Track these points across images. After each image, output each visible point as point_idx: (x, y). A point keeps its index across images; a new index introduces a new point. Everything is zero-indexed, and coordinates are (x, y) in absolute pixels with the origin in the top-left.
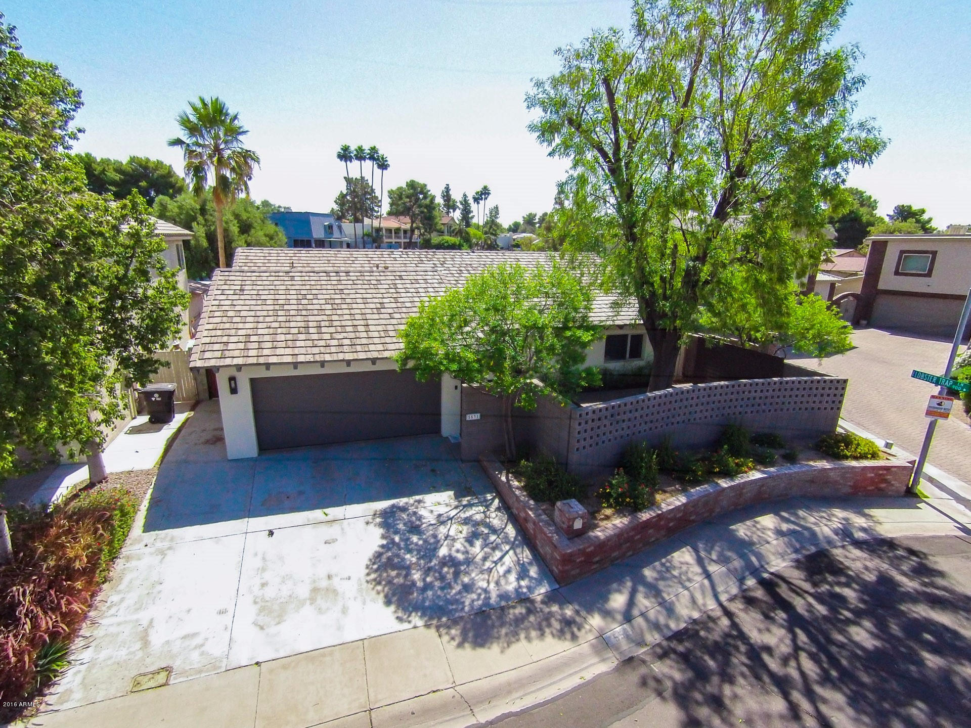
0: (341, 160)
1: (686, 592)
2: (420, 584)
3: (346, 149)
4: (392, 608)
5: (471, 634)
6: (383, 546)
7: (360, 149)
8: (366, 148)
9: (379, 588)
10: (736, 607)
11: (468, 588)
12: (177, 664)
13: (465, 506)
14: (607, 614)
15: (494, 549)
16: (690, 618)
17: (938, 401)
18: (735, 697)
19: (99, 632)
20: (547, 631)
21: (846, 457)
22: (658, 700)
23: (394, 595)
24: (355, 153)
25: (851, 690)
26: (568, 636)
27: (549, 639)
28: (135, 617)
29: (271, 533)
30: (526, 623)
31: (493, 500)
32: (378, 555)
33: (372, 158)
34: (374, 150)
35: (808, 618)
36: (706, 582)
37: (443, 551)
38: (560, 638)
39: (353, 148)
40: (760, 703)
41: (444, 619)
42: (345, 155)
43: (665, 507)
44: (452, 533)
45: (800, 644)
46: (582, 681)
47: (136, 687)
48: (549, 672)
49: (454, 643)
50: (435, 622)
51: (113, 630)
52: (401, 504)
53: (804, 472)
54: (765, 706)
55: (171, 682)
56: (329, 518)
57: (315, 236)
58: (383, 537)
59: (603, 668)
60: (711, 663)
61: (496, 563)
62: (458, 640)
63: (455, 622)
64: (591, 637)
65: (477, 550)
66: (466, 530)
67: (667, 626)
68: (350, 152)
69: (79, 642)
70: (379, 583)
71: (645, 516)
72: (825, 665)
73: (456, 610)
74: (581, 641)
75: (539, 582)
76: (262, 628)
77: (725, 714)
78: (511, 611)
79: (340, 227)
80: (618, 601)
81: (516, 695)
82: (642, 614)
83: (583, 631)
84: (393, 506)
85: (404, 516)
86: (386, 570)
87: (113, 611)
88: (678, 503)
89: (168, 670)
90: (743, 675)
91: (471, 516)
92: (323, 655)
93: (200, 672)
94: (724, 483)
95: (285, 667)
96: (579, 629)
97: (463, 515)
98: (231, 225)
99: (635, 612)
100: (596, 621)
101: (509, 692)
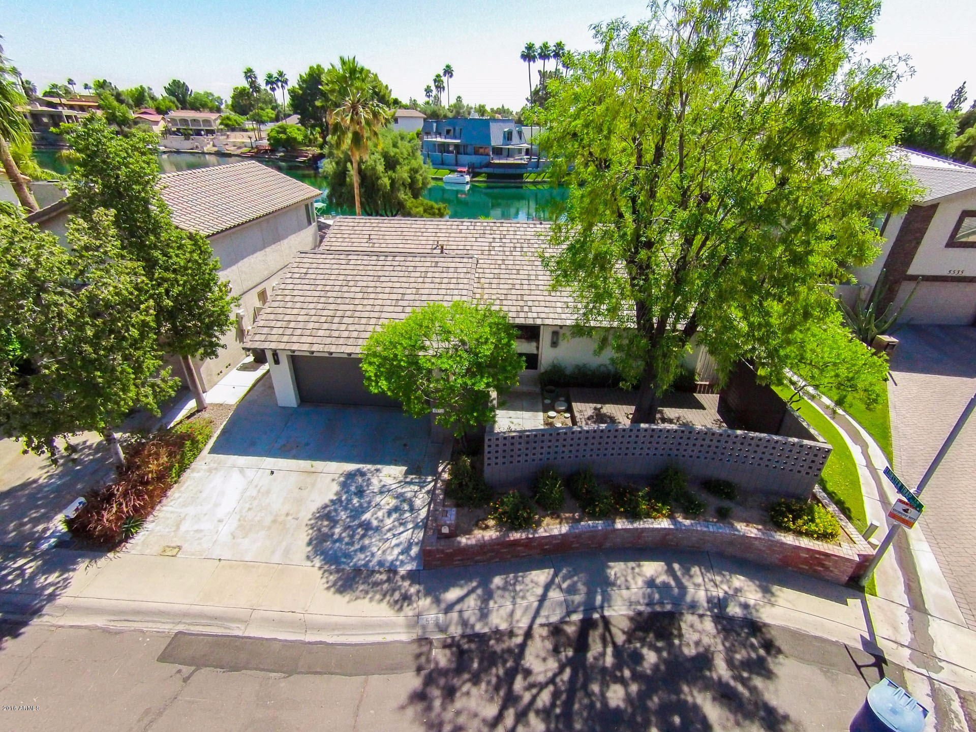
0: (525, 60)
1: (511, 607)
2: (336, 537)
3: (530, 47)
4: (310, 548)
5: (340, 583)
6: (332, 501)
7: (545, 46)
8: (552, 45)
9: (310, 531)
10: (539, 632)
11: (363, 549)
12: (185, 547)
13: (406, 483)
14: (437, 601)
15: (401, 524)
16: (497, 627)
17: (906, 507)
18: (468, 693)
19: (161, 515)
20: (388, 598)
21: (787, 530)
22: (414, 673)
23: (316, 539)
24: (539, 51)
25: (557, 727)
26: (398, 607)
27: (384, 605)
28: (179, 510)
29: (272, 473)
30: (379, 588)
31: (430, 482)
32: (326, 506)
33: (557, 55)
34: (559, 46)
35: (588, 663)
36: (536, 604)
37: (366, 516)
38: (391, 606)
39: (537, 46)
40: (478, 705)
41: (333, 567)
42: (528, 55)
43: (541, 532)
44: (382, 503)
45: (558, 680)
46: (383, 641)
47: (163, 553)
48: (366, 626)
49: (326, 586)
50: (326, 567)
51: (168, 515)
52: (365, 469)
53: (721, 533)
54: (480, 709)
55: (178, 556)
56: (313, 470)
57: (493, 144)
58: (337, 494)
59: (404, 637)
60: (476, 665)
61: (394, 535)
62: (330, 584)
63: (338, 571)
64: (410, 613)
65: (389, 522)
66: (393, 502)
67: (473, 626)
68: (534, 51)
69: (150, 518)
70: (312, 528)
71: (516, 535)
72: (558, 703)
73: (344, 563)
74: (402, 614)
75: (413, 559)
76: (234, 538)
77: (447, 701)
78: (377, 575)
79: (520, 133)
80: (453, 594)
81: (336, 632)
82: (460, 612)
83: (410, 607)
84: (358, 470)
85: (360, 480)
86: (322, 520)
87: (172, 503)
88: (556, 532)
89: (180, 548)
90: (489, 683)
91: (404, 493)
92: (253, 567)
93: (193, 555)
94: (620, 524)
95: (231, 567)
96: (408, 605)
97: (400, 490)
98: (378, 164)
99: (458, 608)
100: (425, 602)
101: (333, 630)
